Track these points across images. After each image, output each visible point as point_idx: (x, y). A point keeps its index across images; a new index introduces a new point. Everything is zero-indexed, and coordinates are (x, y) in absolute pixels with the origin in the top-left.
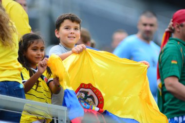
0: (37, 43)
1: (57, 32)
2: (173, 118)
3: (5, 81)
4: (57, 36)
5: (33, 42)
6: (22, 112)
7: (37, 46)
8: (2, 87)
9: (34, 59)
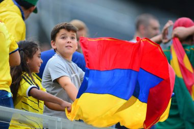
1: (53, 43)
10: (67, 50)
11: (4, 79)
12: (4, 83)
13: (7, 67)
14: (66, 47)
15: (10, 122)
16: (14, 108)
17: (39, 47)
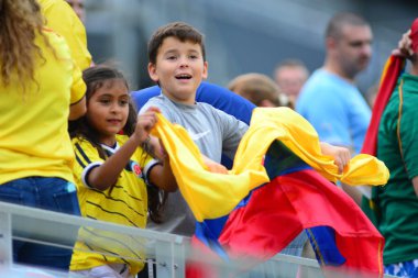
0: (110, 87)
1: (152, 69)
2: (411, 262)
3: (34, 178)
4: (154, 77)
5: (101, 85)
6: (73, 245)
7: (111, 92)
8: (26, 189)
9: (103, 123)
12: (59, 162)
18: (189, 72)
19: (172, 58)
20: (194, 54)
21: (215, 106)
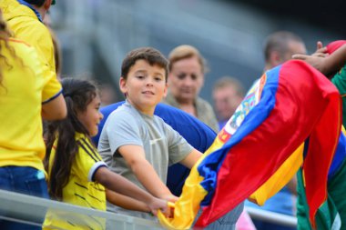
4: (123, 90)
10: (143, 99)
11: (31, 146)
12: (31, 154)
13: (37, 125)
14: (143, 93)
15: (42, 222)
16: (61, 200)
17: (97, 90)
18: (153, 90)
19: (141, 77)
20: (159, 77)
21: (165, 121)
